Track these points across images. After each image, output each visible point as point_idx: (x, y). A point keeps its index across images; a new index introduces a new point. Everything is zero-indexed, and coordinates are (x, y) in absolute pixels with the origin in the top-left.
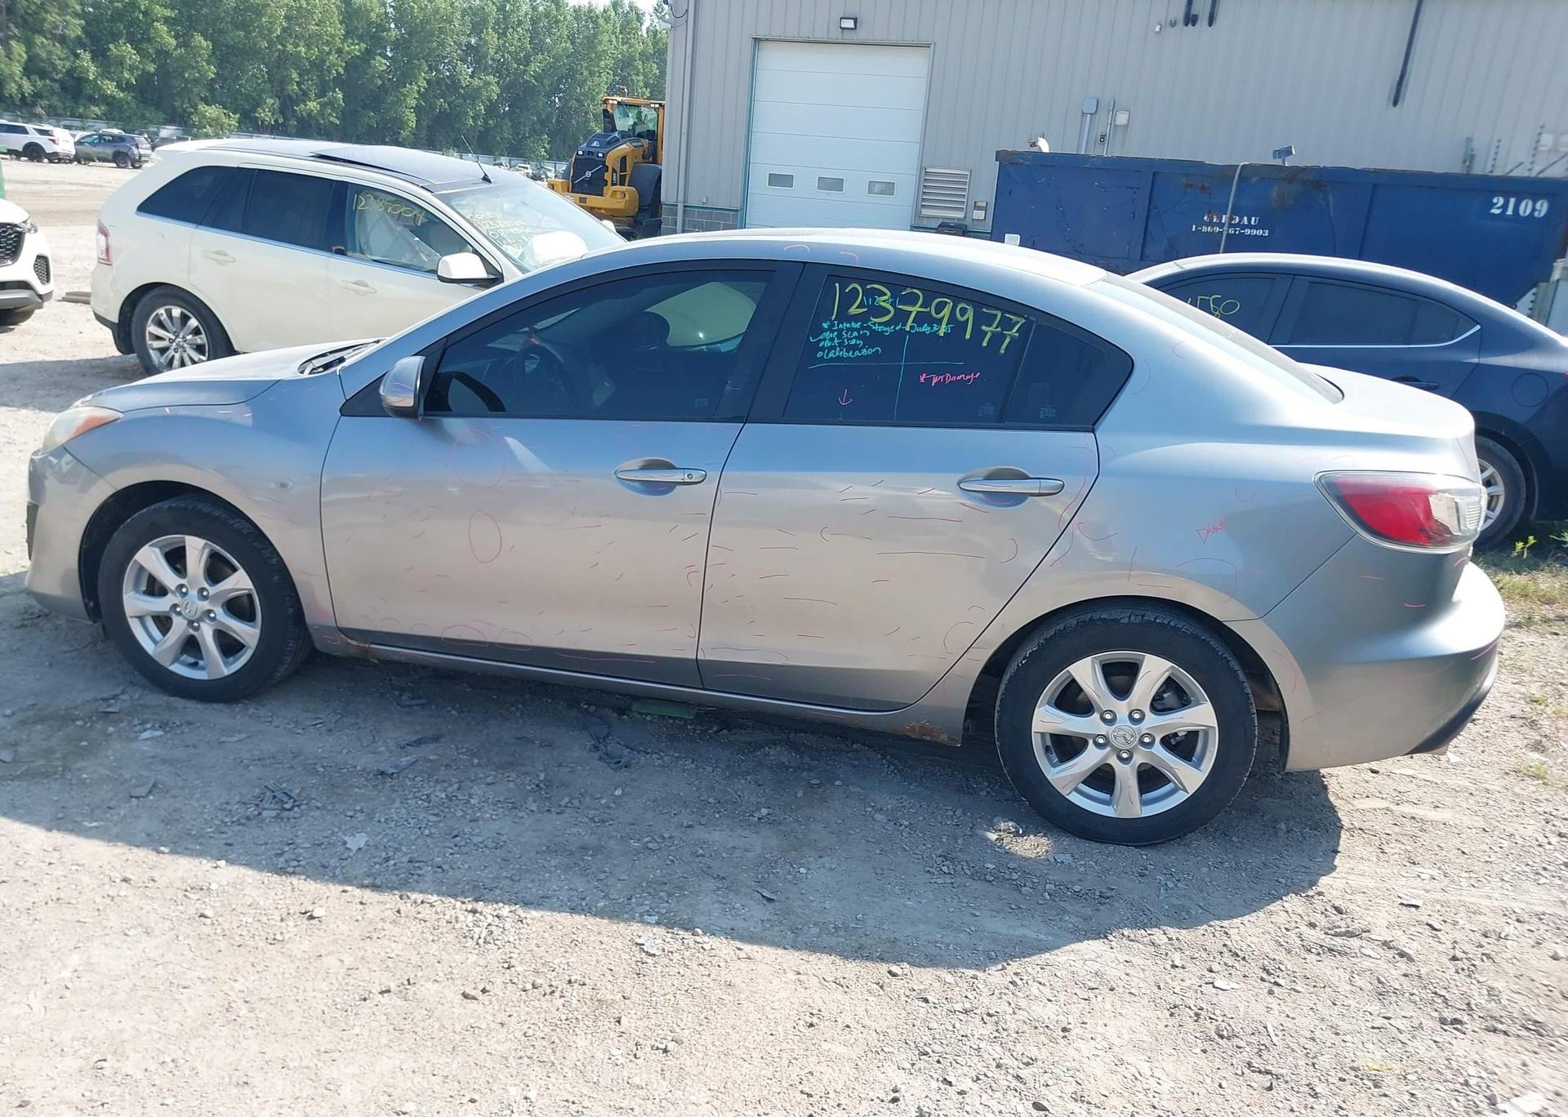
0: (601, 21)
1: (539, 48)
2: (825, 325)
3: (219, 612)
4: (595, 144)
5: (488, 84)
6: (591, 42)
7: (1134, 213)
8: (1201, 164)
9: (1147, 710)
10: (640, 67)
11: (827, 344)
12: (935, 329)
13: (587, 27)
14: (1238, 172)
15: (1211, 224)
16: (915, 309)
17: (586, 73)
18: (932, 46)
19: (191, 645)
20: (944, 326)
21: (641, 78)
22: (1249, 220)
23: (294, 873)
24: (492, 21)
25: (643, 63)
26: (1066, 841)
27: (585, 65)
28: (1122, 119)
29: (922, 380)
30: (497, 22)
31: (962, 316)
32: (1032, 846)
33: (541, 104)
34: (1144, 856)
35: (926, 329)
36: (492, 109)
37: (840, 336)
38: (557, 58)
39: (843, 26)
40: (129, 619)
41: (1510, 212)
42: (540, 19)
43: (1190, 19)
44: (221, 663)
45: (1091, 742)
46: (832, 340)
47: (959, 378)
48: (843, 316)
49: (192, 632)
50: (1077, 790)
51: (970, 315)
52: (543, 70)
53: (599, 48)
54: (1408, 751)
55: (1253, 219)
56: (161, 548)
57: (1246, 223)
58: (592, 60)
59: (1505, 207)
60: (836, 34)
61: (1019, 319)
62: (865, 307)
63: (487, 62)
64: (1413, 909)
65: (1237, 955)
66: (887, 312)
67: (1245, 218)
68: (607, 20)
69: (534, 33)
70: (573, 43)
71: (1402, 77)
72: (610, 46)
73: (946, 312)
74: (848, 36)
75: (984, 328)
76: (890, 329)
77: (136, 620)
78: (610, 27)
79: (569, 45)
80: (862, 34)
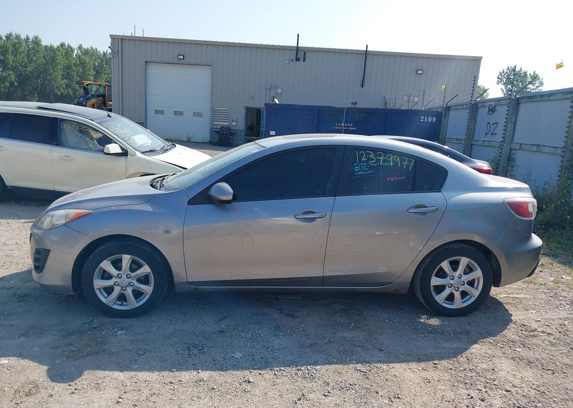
0: (57, 51)
1: (31, 61)
2: (355, 164)
3: (135, 282)
4: (81, 99)
5: (9, 75)
6: (53, 59)
7: (313, 123)
8: (333, 107)
9: (462, 274)
10: (74, 69)
11: (357, 170)
12: (389, 164)
13: (51, 54)
14: (345, 110)
15: (338, 126)
16: (382, 158)
17: (51, 71)
18: (212, 66)
19: (122, 298)
20: (391, 163)
21: (75, 73)
22: (350, 125)
23: (227, 369)
24: (10, 50)
25: (76, 68)
26: (442, 318)
27: (51, 68)
28: (279, 91)
29: (388, 179)
30: (13, 51)
31: (396, 160)
32: (434, 321)
33: (33, 82)
34: (466, 319)
35: (386, 164)
36: (12, 84)
37: (361, 167)
38: (39, 65)
39: (179, 58)
40: (95, 290)
41: (426, 121)
42: (30, 50)
43: (298, 59)
44: (135, 302)
45: (447, 286)
46: (358, 169)
47: (399, 178)
48: (361, 161)
49: (123, 292)
50: (444, 302)
51: (398, 159)
52: (33, 69)
53: (57, 62)
54: (527, 276)
55: (351, 124)
56: (110, 261)
57: (349, 126)
58: (54, 66)
59: (424, 119)
60: (176, 61)
61: (413, 160)
62: (367, 158)
63: (8, 66)
64: (539, 322)
65: (513, 342)
66: (374, 159)
67: (349, 124)
68: (59, 51)
69: (28, 55)
70: (45, 59)
71: (363, 79)
72: (61, 60)
73: (391, 158)
74: (181, 61)
75: (403, 163)
76: (376, 165)
77: (98, 290)
78: (60, 54)
79: (43, 60)
80: (186, 61)
